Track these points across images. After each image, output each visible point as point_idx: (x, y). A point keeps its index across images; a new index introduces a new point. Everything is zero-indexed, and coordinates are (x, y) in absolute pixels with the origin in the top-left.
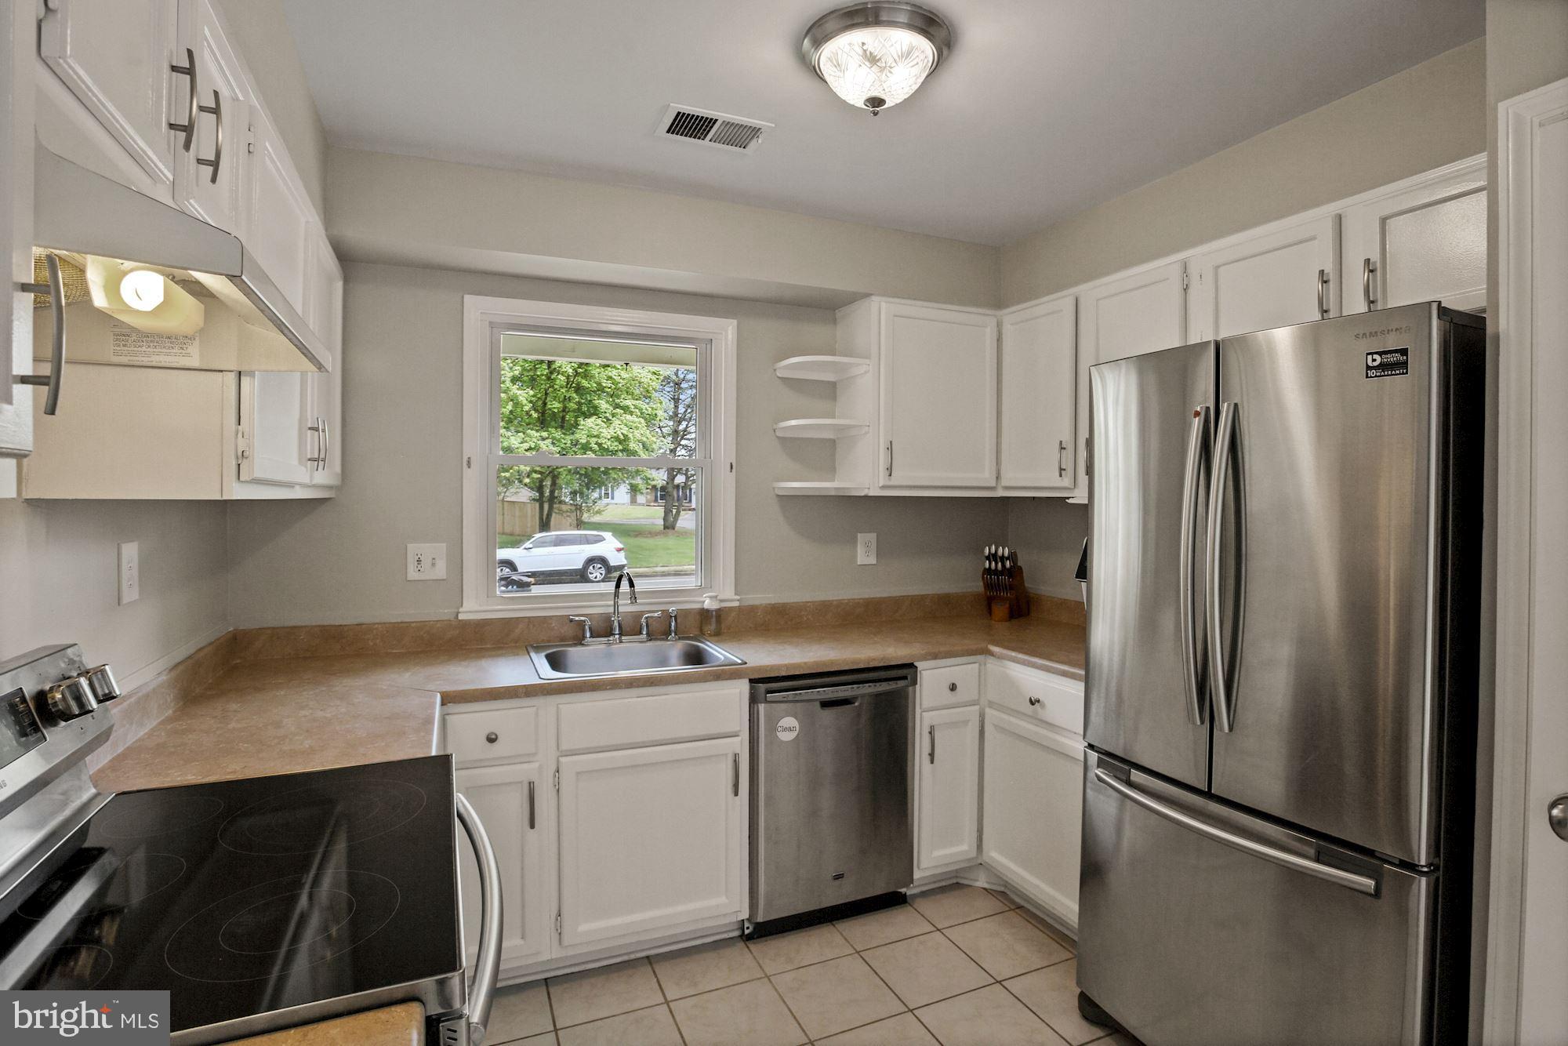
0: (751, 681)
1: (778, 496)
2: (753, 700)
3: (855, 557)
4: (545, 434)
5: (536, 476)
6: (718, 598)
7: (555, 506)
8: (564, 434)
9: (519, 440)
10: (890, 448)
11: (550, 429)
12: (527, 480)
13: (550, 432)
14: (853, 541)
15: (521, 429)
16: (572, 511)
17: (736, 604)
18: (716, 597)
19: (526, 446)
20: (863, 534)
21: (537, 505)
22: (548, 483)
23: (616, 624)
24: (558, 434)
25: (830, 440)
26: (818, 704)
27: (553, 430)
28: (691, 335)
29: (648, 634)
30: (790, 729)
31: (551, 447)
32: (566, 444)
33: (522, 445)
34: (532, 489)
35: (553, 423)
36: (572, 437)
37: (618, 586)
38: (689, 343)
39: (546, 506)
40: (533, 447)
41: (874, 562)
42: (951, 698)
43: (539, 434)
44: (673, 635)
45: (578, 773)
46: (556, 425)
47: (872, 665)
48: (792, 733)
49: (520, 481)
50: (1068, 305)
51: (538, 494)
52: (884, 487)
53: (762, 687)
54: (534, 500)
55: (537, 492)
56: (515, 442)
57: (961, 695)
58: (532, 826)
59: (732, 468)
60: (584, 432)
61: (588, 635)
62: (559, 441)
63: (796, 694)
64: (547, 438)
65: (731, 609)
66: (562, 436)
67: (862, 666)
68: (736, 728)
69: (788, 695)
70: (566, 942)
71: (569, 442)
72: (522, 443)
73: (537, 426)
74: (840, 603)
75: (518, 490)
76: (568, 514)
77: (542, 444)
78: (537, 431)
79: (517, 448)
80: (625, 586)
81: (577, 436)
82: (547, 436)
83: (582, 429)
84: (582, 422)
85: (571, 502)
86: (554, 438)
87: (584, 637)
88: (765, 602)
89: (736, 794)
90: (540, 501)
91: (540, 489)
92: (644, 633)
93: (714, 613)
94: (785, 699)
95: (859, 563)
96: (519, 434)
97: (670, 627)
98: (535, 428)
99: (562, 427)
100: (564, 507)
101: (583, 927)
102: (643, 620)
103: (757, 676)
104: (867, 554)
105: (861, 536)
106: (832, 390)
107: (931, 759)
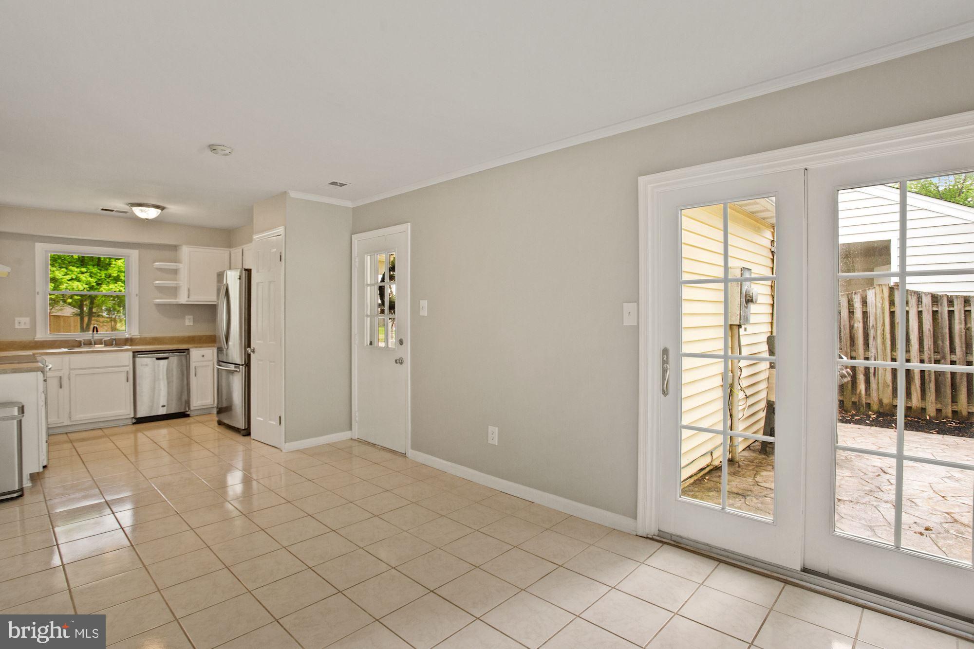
0: (133, 352)
1: (155, 304)
2: (134, 357)
3: (185, 323)
4: (84, 270)
5: (76, 297)
7: (93, 318)
8: (100, 270)
9: (63, 273)
10: (189, 290)
11: (88, 267)
12: (70, 301)
13: (89, 268)
14: (184, 318)
15: (64, 266)
16: (107, 322)
17: (139, 337)
18: (130, 335)
19: (68, 277)
21: (79, 318)
22: (87, 302)
23: (93, 342)
24: (95, 270)
25: (174, 287)
26: (155, 359)
27: (91, 267)
29: (105, 344)
31: (89, 279)
32: (100, 276)
33: (65, 277)
34: (74, 307)
35: (91, 263)
36: (106, 272)
37: (93, 331)
39: (86, 319)
40: (74, 278)
41: (192, 324)
42: (202, 359)
43: (79, 270)
44: (114, 345)
45: (76, 375)
46: (93, 264)
47: (174, 349)
49: (65, 301)
50: (241, 250)
51: (79, 311)
52: (187, 301)
53: (136, 354)
54: (76, 314)
55: (79, 309)
56: (59, 275)
57: (205, 358)
58: (61, 387)
60: (115, 269)
61: (83, 344)
62: (95, 274)
63: (148, 356)
64: (86, 272)
65: (137, 338)
66: (99, 271)
67: (170, 349)
68: (127, 364)
70: (72, 420)
71: (104, 275)
72: (65, 275)
73: (77, 264)
74: (178, 337)
75: (62, 308)
76: (105, 324)
77: (82, 277)
78: (77, 267)
79: (61, 279)
81: (110, 271)
82: (86, 271)
83: (114, 267)
84: (114, 262)
85: (108, 316)
86: (91, 273)
87: (81, 345)
88: (150, 336)
89: (128, 382)
90: (81, 315)
91: (81, 307)
92: (103, 344)
94: (144, 357)
96: (63, 269)
98: (76, 265)
99: (98, 265)
100: (101, 319)
101: (79, 416)
103: (134, 351)
104: (189, 322)
105: (186, 316)
106: (175, 272)
107: (195, 376)
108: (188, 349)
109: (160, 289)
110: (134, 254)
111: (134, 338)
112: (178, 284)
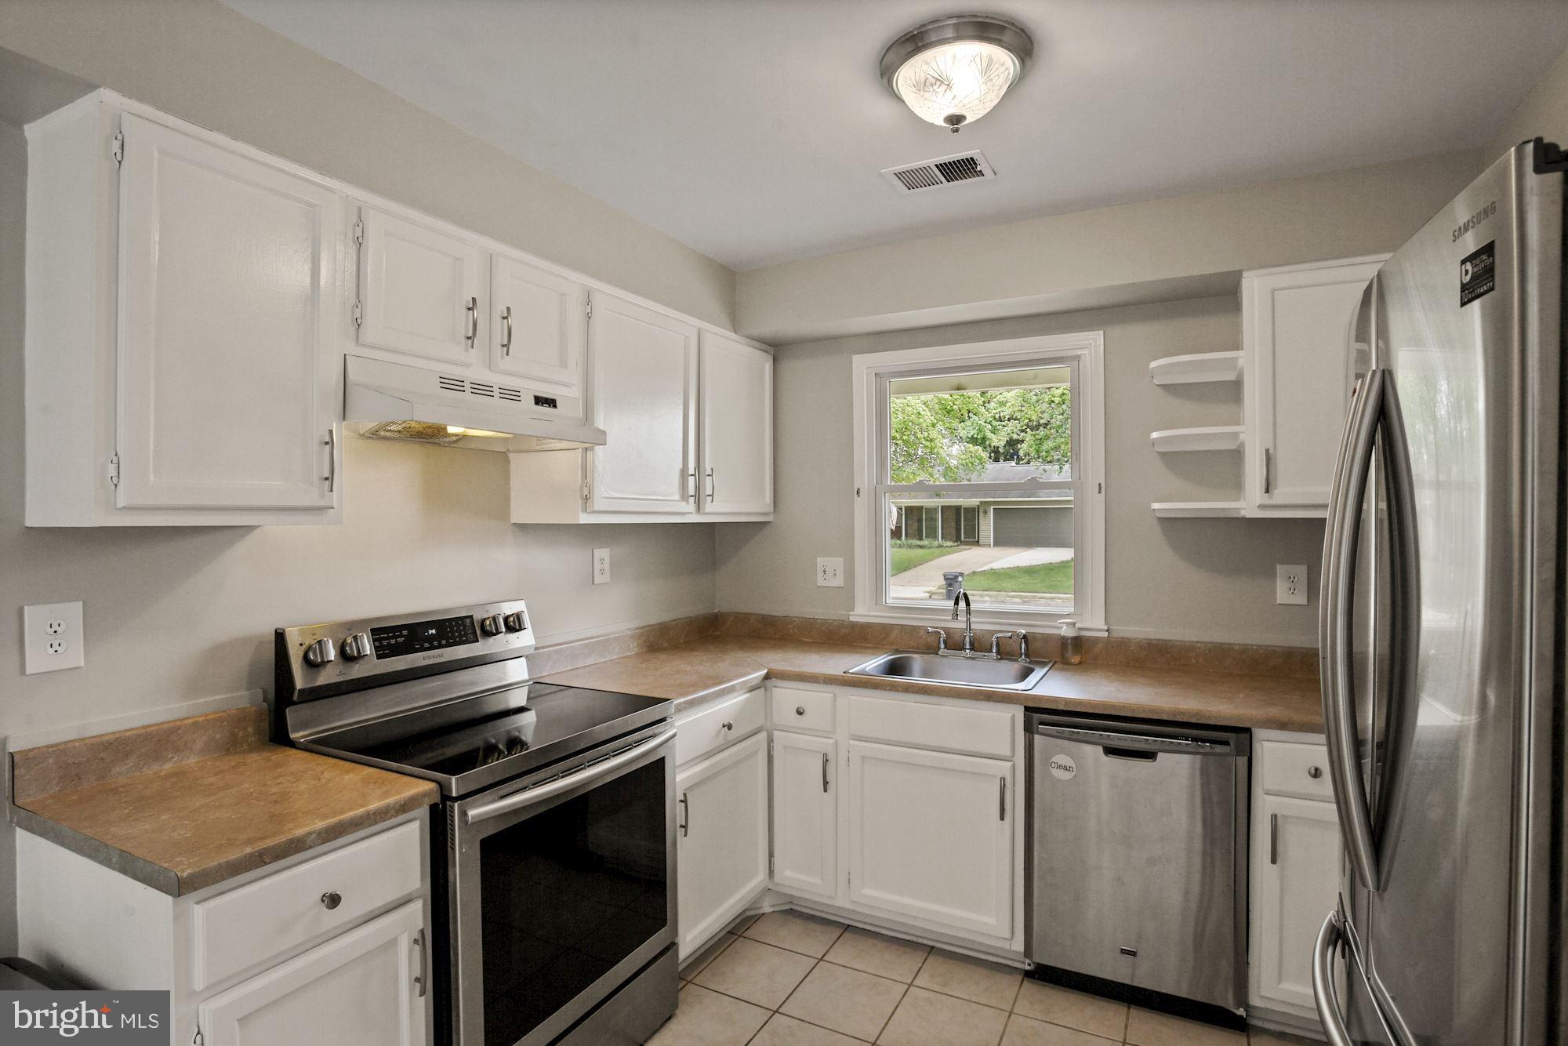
0: (1027, 709)
1: (1159, 518)
2: (1029, 728)
3: (1274, 592)
6: (1077, 625)
14: (1272, 575)
18: (1074, 624)
20: (1282, 566)
23: (967, 639)
26: (1100, 749)
28: (1058, 354)
29: (998, 653)
30: (1066, 768)
37: (957, 603)
38: (1062, 363)
42: (1310, 784)
44: (1023, 657)
45: (863, 757)
47: (1179, 718)
48: (1067, 773)
52: (1262, 507)
53: (1037, 716)
58: (825, 790)
59: (1100, 488)
61: (942, 646)
63: (1073, 732)
65: (1097, 640)
67: (1165, 718)
68: (1012, 753)
69: (1064, 731)
74: (1245, 649)
80: (962, 604)
87: (939, 648)
88: (1141, 636)
89: (1002, 818)
92: (994, 651)
93: (1069, 641)
94: (1059, 735)
95: (1278, 603)
97: (1021, 650)
101: (867, 891)
102: (994, 639)
103: (1031, 705)
104: (1293, 590)
105: (1280, 569)
106: (1233, 391)
107: (1274, 861)
108: (1248, 731)
109: (1177, 460)
110: (1090, 344)
111: (1088, 639)
112: (1236, 435)
